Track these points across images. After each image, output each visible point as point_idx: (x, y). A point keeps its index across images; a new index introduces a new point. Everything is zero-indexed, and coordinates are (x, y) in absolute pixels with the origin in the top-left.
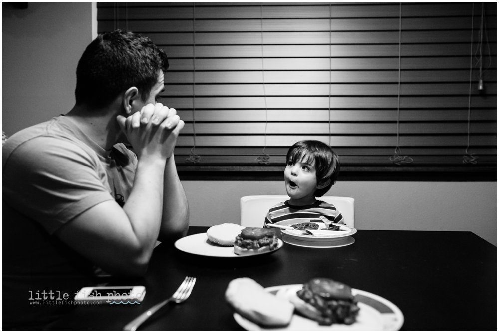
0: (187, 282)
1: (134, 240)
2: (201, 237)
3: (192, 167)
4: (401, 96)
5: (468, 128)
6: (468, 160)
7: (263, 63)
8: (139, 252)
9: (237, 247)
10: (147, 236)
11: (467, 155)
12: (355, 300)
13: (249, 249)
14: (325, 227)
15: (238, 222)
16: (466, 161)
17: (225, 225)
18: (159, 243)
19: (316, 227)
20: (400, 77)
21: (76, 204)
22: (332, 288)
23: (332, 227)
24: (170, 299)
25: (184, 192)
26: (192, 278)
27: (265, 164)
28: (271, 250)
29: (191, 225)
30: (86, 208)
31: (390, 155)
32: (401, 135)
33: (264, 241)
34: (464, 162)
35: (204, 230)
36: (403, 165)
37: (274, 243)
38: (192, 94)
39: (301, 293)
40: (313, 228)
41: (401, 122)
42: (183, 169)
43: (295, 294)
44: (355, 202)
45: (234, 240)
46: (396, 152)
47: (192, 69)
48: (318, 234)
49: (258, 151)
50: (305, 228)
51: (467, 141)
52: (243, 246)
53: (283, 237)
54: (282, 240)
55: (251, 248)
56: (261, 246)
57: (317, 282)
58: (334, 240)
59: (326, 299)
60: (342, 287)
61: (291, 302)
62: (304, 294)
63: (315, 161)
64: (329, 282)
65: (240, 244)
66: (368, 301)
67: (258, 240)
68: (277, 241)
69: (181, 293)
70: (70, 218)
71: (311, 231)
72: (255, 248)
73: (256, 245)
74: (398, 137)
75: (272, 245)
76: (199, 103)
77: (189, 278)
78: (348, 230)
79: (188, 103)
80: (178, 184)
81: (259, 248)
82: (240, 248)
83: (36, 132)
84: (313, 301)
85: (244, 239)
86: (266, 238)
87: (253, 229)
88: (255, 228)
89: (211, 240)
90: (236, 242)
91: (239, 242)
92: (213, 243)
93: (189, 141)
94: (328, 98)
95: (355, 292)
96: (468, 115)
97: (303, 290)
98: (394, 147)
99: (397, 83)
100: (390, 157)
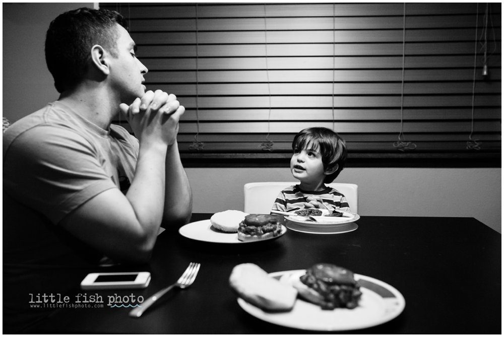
0: (192, 268)
1: (138, 228)
2: (205, 224)
3: (196, 154)
4: (405, 82)
5: (472, 114)
6: (471, 146)
7: (266, 49)
8: (143, 239)
9: (241, 233)
10: (151, 223)
11: (471, 141)
12: (357, 285)
13: (252, 235)
14: (328, 213)
15: (242, 209)
16: (470, 147)
17: (229, 212)
18: (163, 230)
19: (320, 213)
20: (405, 62)
21: (78, 194)
22: (334, 273)
23: (335, 214)
24: (175, 285)
25: (187, 179)
26: (197, 264)
27: (268, 150)
28: (274, 236)
29: (193, 212)
30: (89, 197)
31: (393, 142)
32: (404, 121)
33: (267, 227)
34: (467, 148)
35: (207, 216)
36: (407, 152)
37: (278, 229)
38: (195, 81)
39: (304, 278)
40: (316, 214)
41: (404, 108)
42: (186, 156)
43: (298, 279)
44: (358, 188)
45: (238, 226)
46: (399, 139)
47: (195, 55)
48: (321, 220)
49: (262, 138)
50: (309, 214)
51: (471, 127)
52: (246, 232)
53: (286, 223)
54: (285, 226)
55: (254, 235)
56: (265, 232)
57: (320, 267)
58: (337, 226)
59: (328, 284)
60: (344, 272)
61: (294, 287)
62: (307, 279)
63: (319, 147)
64: (332, 267)
65: (244, 230)
66: (370, 286)
67: (262, 226)
68: (280, 228)
69: (186, 279)
70: (74, 208)
71: (314, 217)
72: (259, 235)
73: (259, 232)
74: (402, 123)
75: (275, 232)
76: (203, 90)
77: (194, 264)
78: (350, 216)
79: (191, 90)
80: (182, 172)
81: (263, 234)
82: (243, 235)
83: (33, 122)
84: (315, 286)
85: (248, 226)
86: (270, 224)
87: (256, 216)
88: (259, 215)
89: (215, 226)
90: (240, 229)
91: (243, 228)
92: (216, 229)
93: (192, 128)
94: (331, 84)
95: (357, 277)
96: (472, 101)
97: (306, 276)
98: (397, 133)
99: (401, 69)
100: (394, 143)
